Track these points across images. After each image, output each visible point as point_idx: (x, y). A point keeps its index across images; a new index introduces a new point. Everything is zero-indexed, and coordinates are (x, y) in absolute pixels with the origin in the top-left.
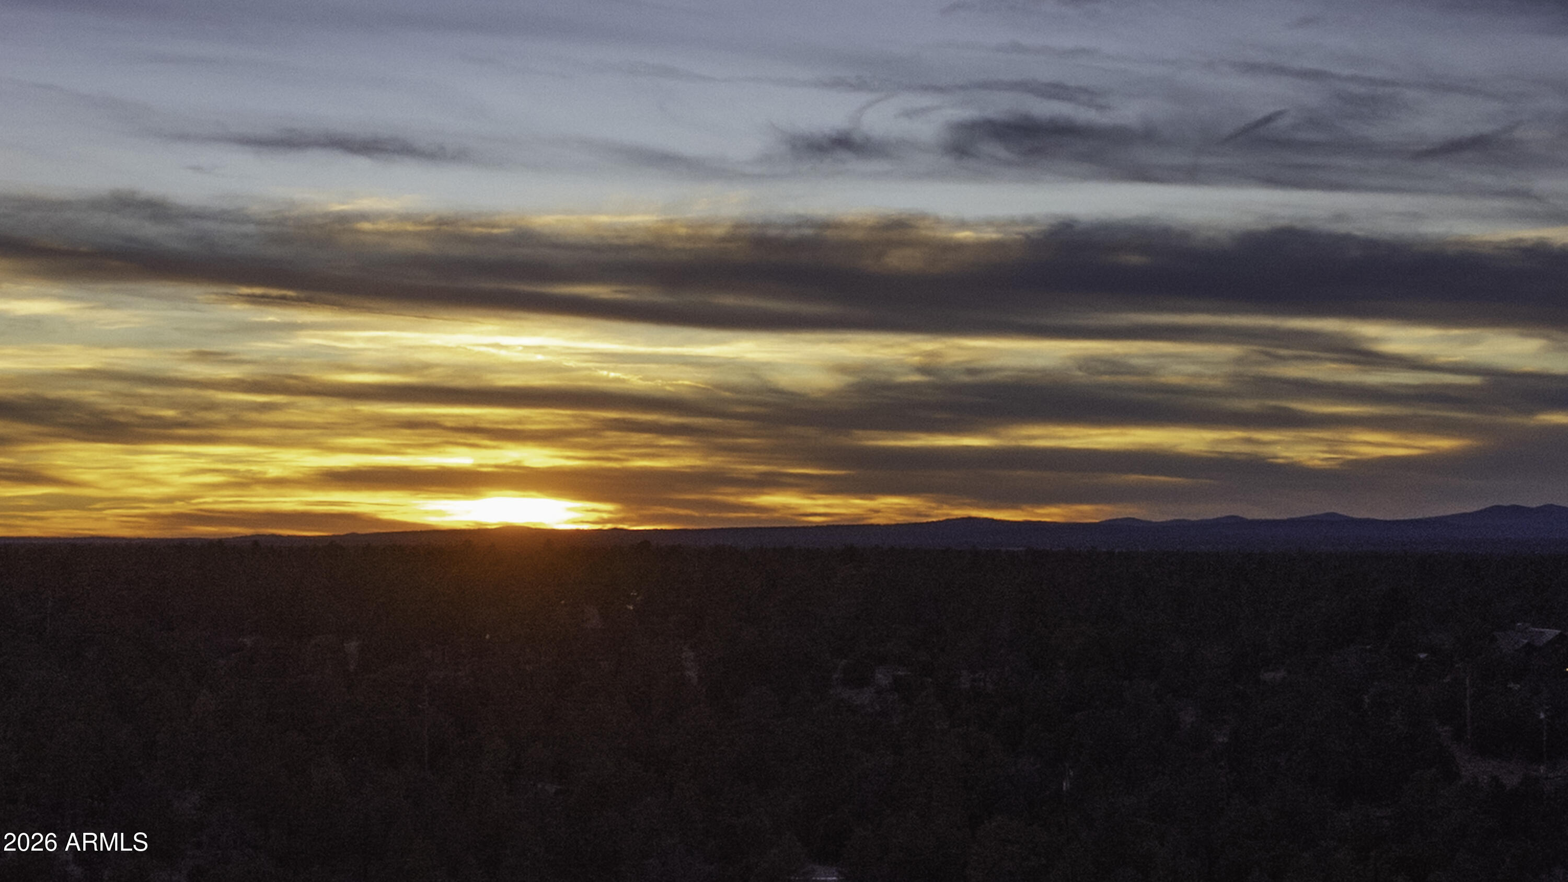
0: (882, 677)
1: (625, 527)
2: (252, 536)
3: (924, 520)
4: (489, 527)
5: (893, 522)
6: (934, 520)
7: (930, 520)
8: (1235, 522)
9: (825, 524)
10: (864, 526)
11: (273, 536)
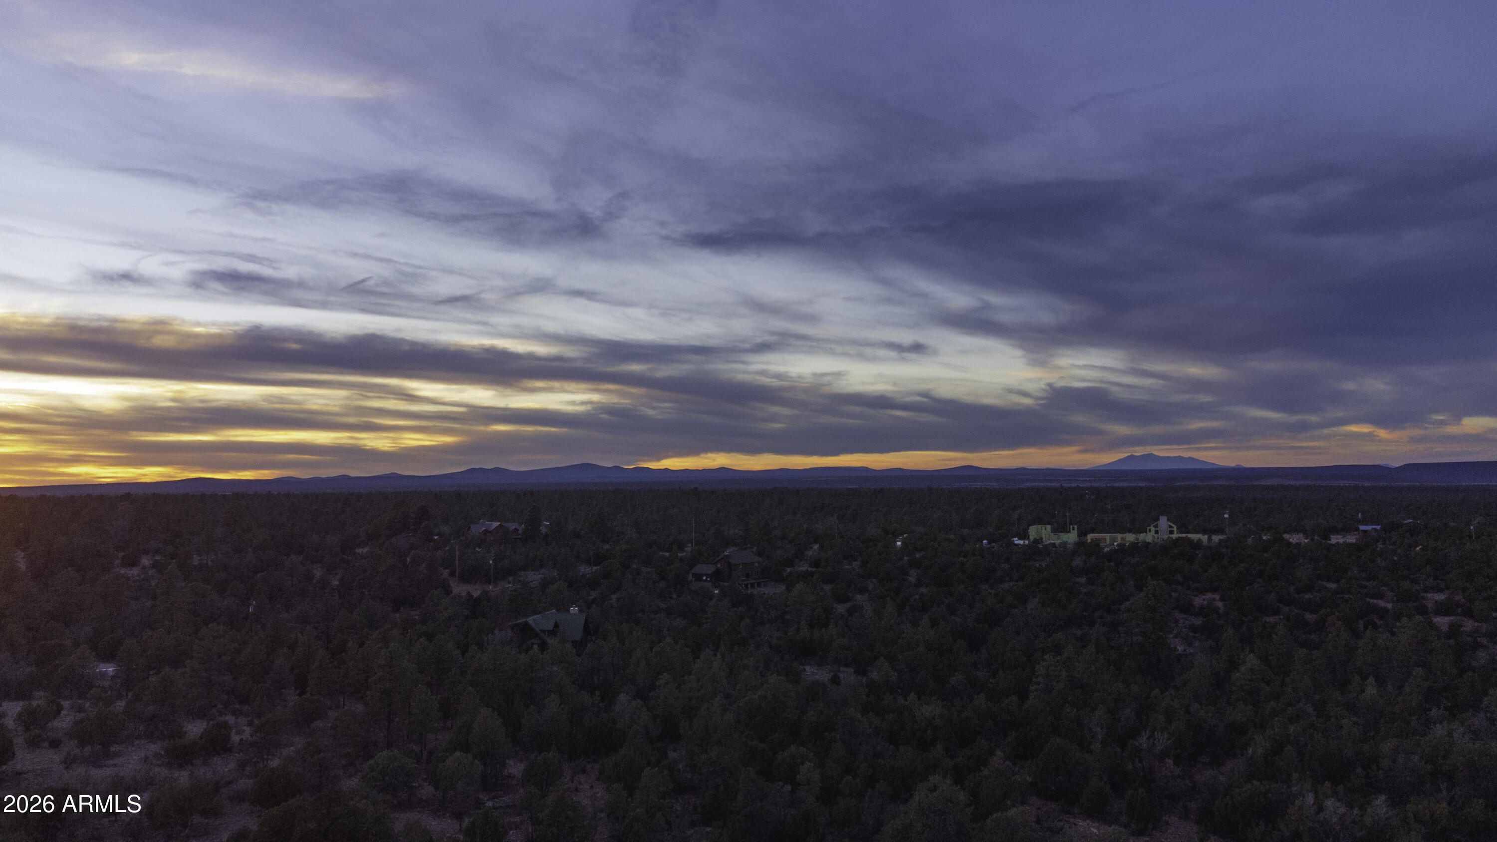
0: (146, 561)
5: (155, 481)
8: (345, 478)
10: (136, 483)
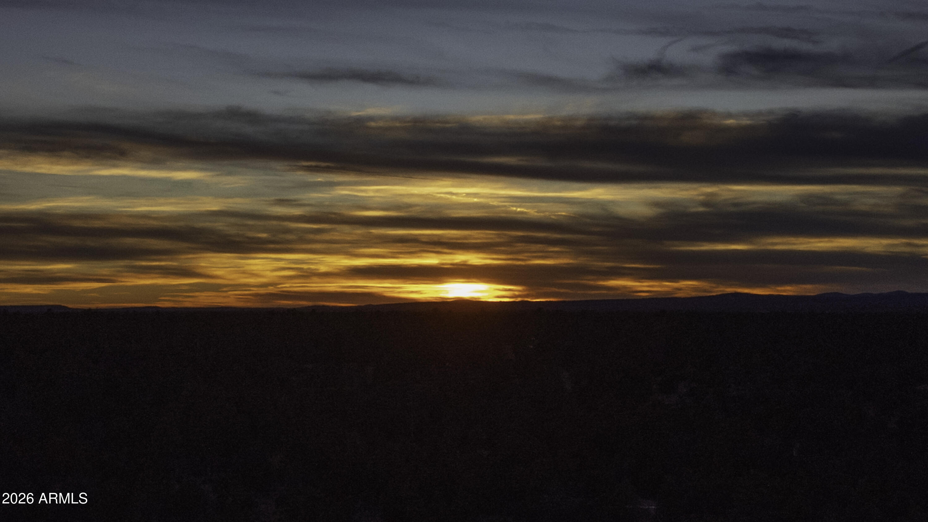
0: (683, 388)
1: (529, 300)
2: (312, 306)
3: (709, 294)
4: (448, 300)
5: (688, 296)
6: (714, 294)
7: (711, 294)
8: (901, 295)
9: (648, 297)
10: (672, 298)
11: (324, 306)
